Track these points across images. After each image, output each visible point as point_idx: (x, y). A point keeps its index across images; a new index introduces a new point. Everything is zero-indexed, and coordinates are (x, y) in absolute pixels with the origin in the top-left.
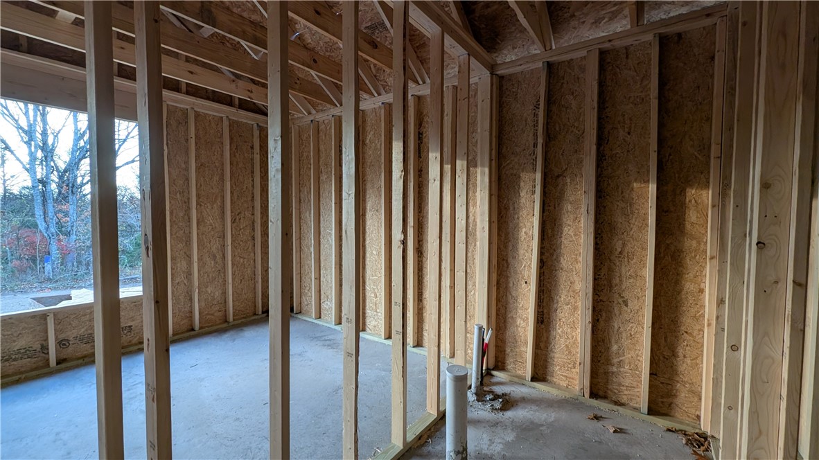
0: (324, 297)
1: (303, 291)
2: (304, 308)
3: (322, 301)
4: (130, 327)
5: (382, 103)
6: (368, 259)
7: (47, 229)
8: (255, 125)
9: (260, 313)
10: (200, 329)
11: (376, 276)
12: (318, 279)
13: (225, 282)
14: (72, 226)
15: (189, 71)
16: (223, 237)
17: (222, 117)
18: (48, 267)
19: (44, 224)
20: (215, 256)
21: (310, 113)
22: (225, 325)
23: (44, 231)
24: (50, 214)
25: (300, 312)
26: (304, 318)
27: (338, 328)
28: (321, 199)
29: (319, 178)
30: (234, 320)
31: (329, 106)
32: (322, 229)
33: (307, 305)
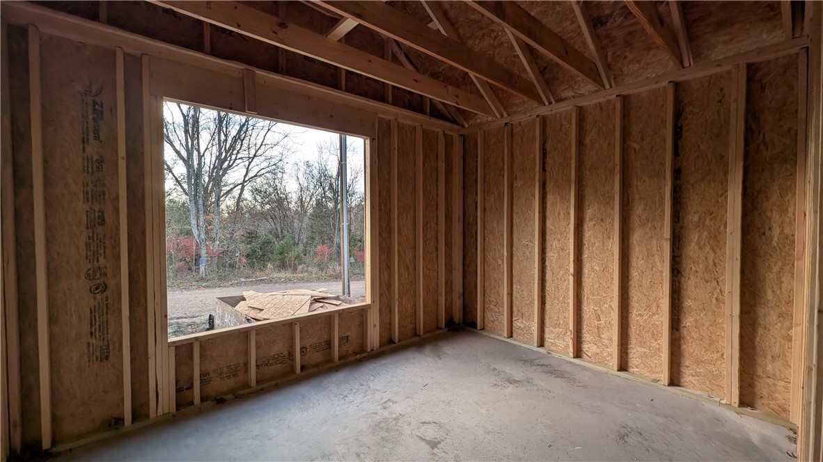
0: (518, 315)
1: (487, 306)
2: (489, 325)
3: (514, 319)
4: (348, 336)
5: (617, 96)
6: (586, 276)
7: (199, 235)
8: (441, 134)
9: (444, 327)
10: (399, 342)
11: (598, 295)
12: (511, 294)
13: (415, 294)
14: (217, 234)
15: (415, 80)
16: (414, 248)
17: (415, 127)
18: (202, 268)
19: (196, 231)
20: (408, 268)
21: (502, 116)
22: (417, 339)
23: (196, 237)
24: (201, 223)
25: (484, 329)
26: (492, 336)
27: (540, 350)
28: (515, 207)
29: (512, 184)
30: (424, 333)
31: (536, 105)
32: (515, 240)
33: (493, 321)
